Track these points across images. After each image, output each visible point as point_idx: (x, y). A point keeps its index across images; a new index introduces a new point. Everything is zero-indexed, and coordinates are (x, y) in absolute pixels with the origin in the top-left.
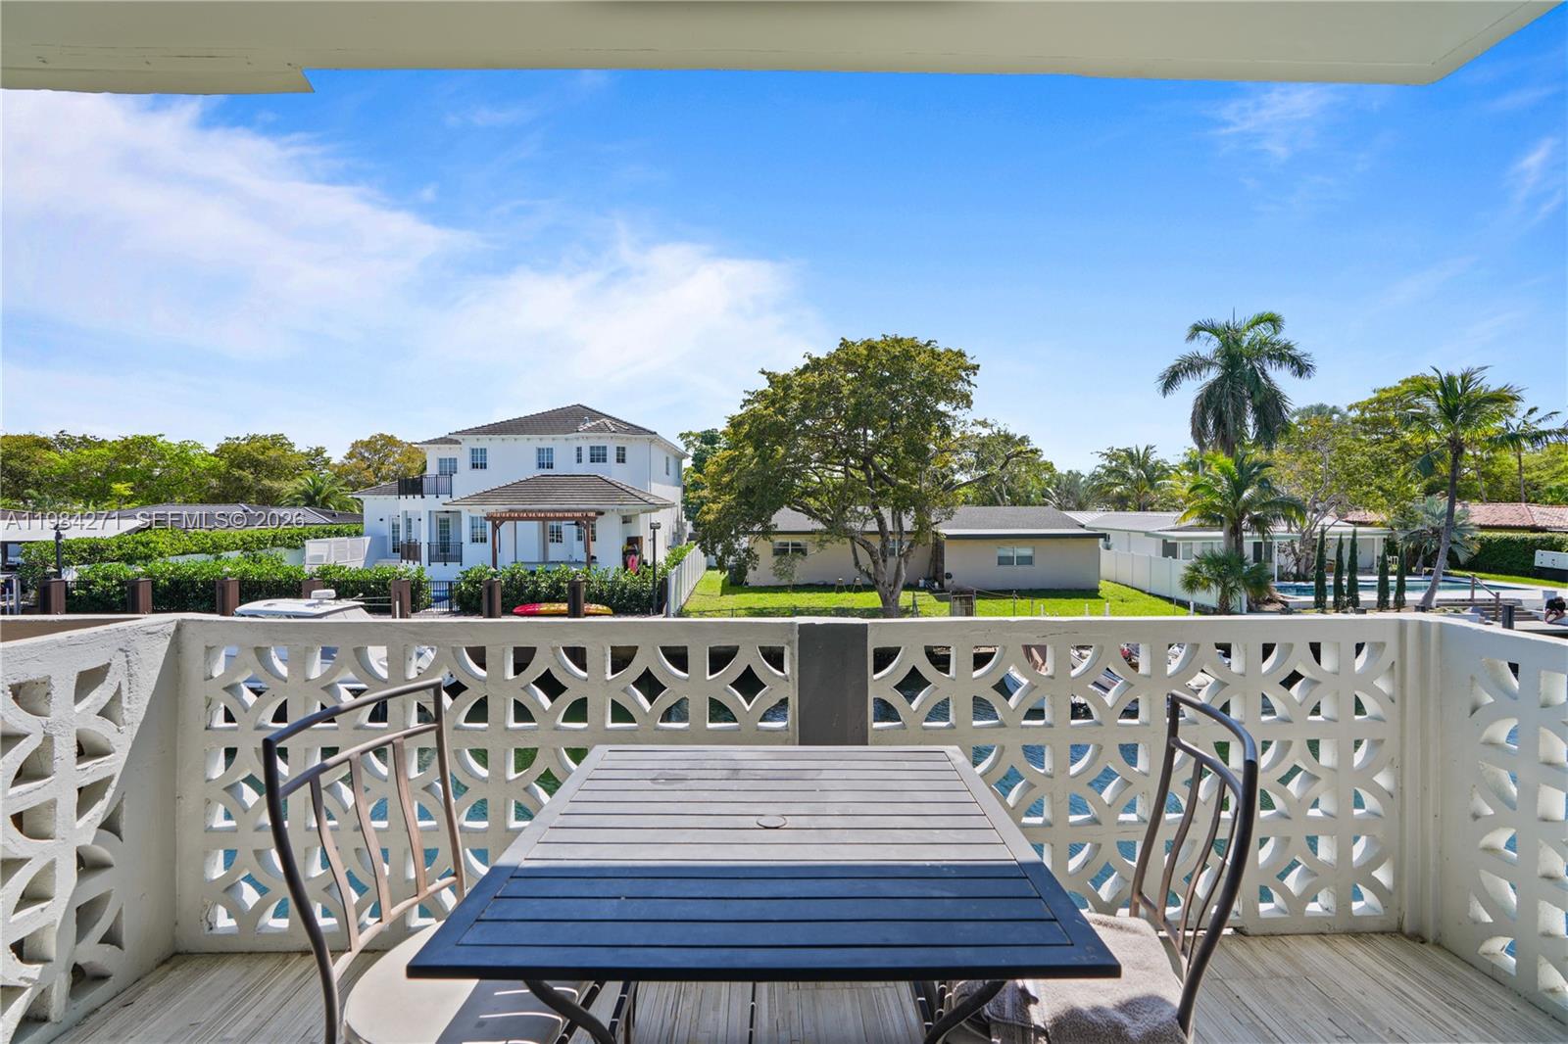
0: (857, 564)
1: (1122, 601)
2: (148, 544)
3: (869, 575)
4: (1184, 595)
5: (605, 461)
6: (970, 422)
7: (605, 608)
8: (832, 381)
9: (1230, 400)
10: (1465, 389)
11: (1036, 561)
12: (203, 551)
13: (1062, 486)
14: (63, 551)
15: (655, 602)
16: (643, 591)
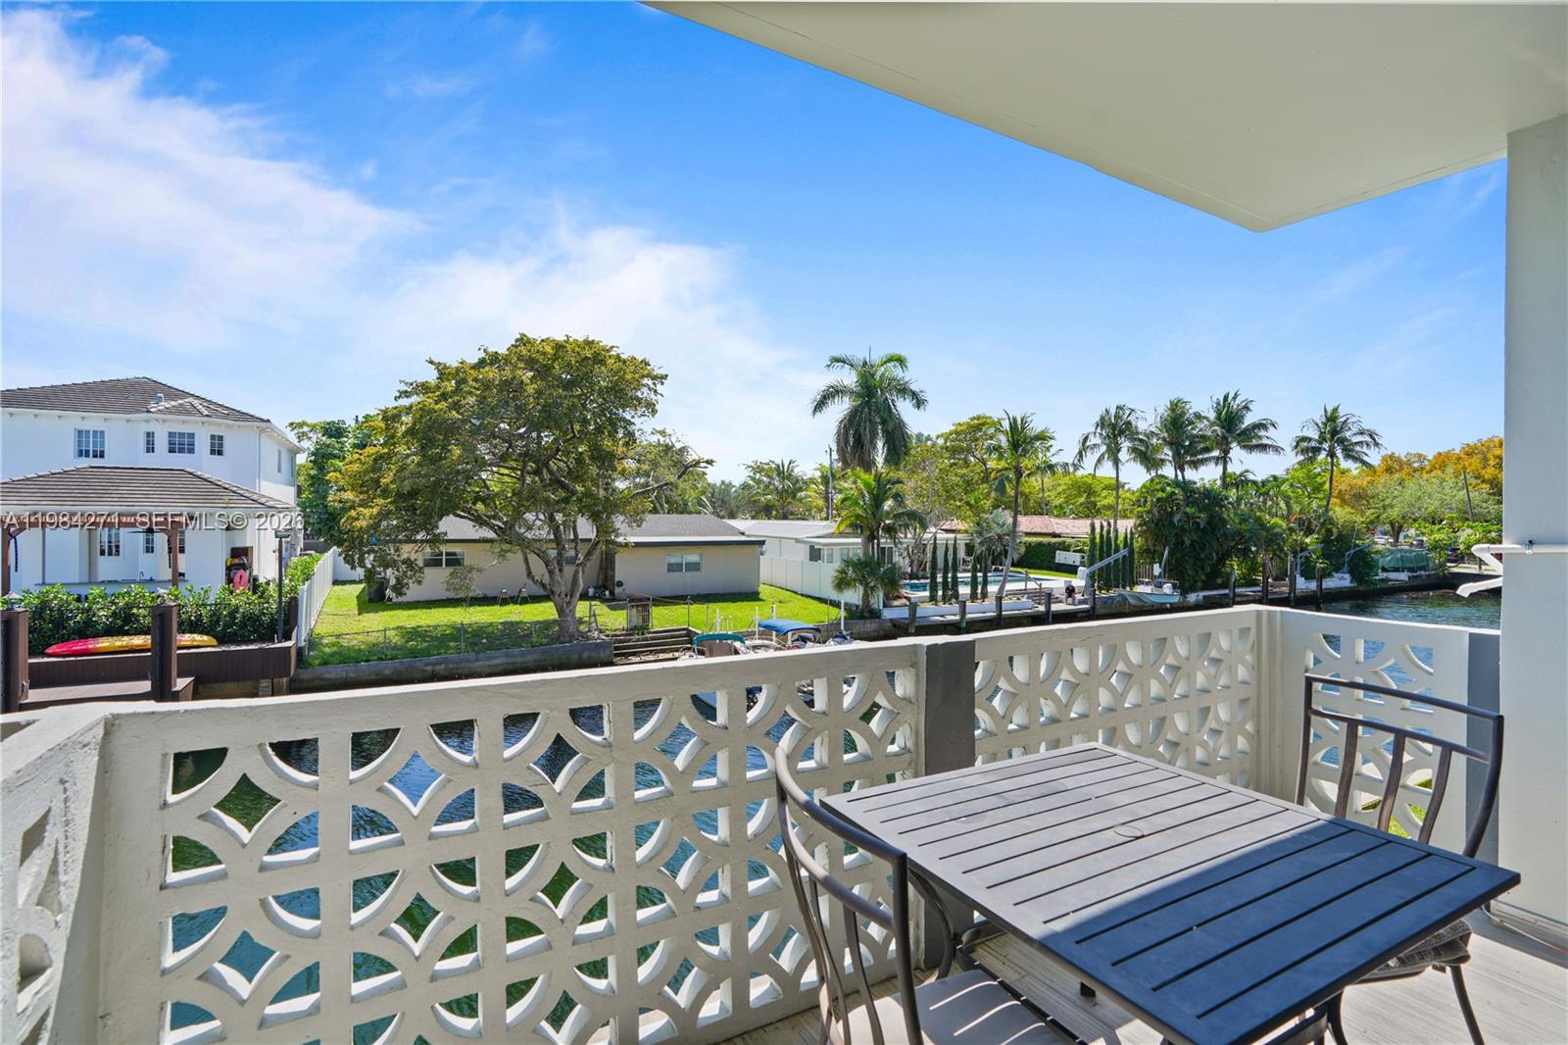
0: (529, 574)
1: (780, 602)
3: (543, 586)
4: (834, 595)
5: (191, 451)
6: (650, 430)
7: (205, 638)
8: (515, 377)
9: (868, 425)
10: (1023, 428)
11: (704, 566)
13: (716, 494)
15: (280, 627)
16: (264, 614)
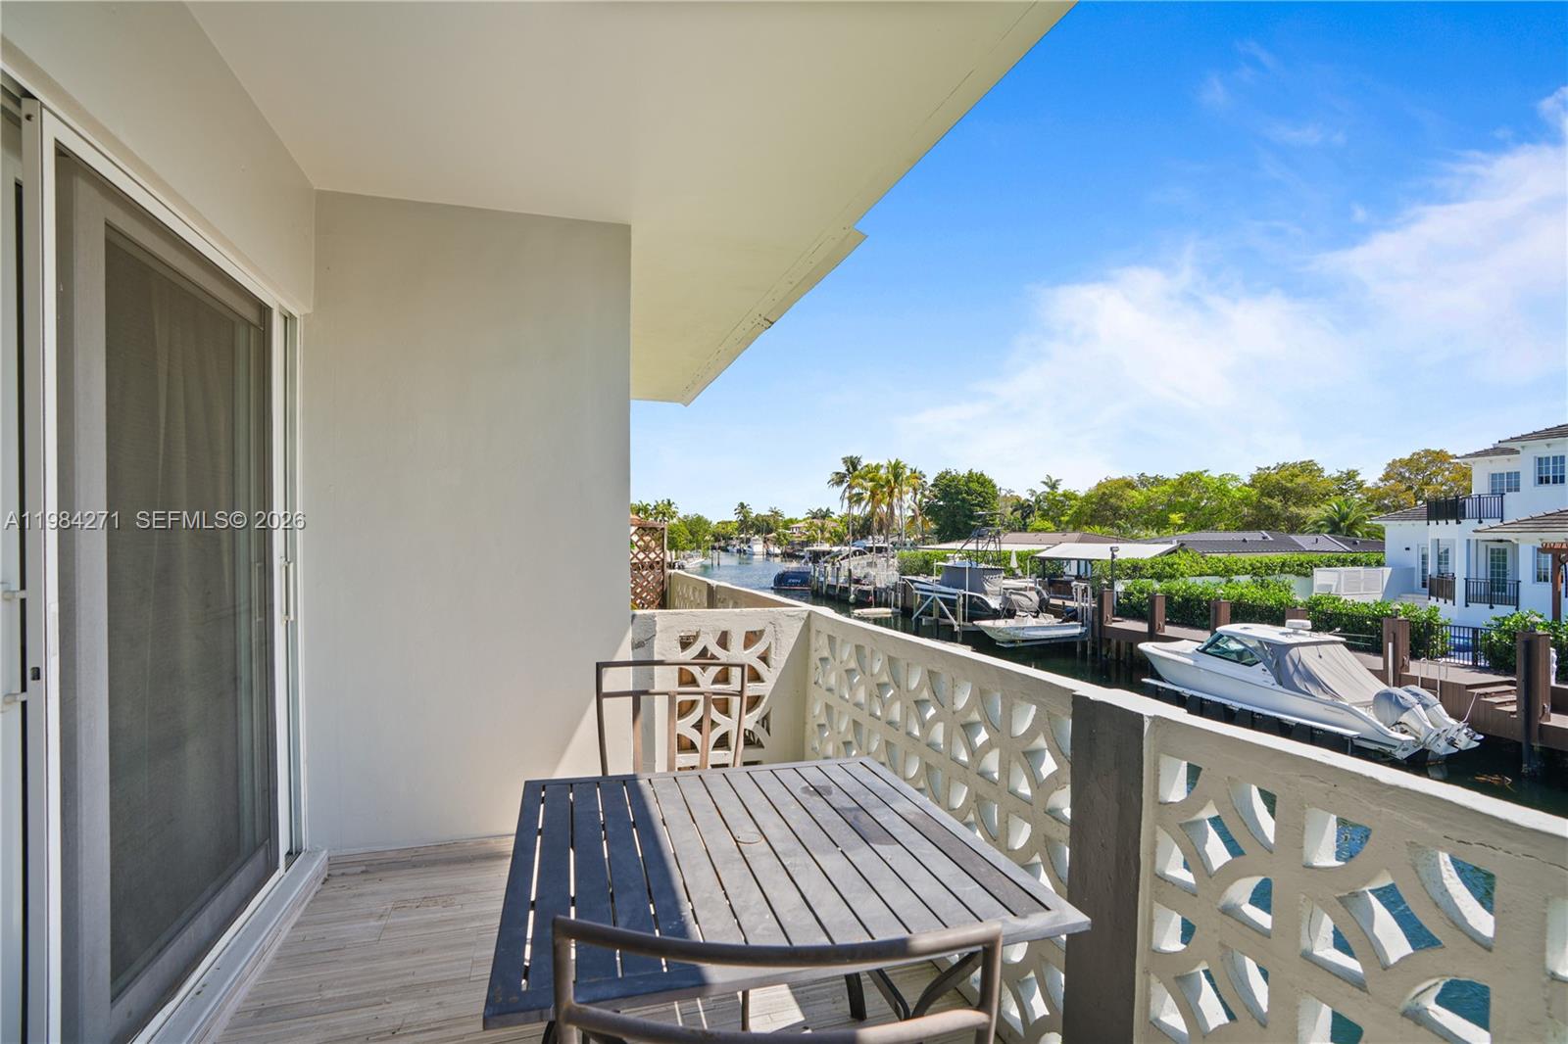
2: (1173, 565)
12: (1216, 574)
14: (1116, 568)
